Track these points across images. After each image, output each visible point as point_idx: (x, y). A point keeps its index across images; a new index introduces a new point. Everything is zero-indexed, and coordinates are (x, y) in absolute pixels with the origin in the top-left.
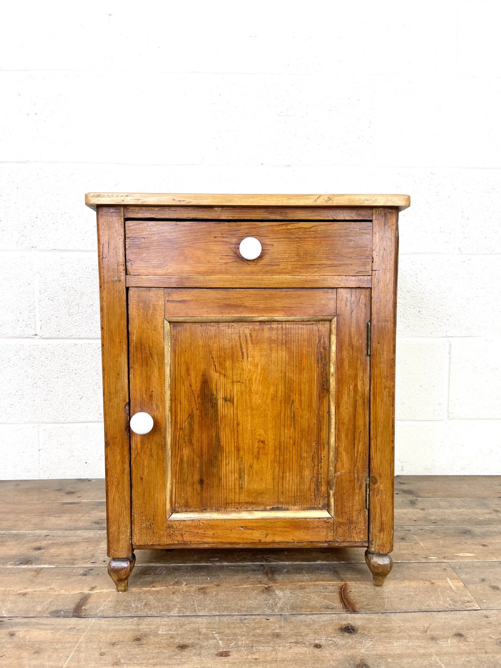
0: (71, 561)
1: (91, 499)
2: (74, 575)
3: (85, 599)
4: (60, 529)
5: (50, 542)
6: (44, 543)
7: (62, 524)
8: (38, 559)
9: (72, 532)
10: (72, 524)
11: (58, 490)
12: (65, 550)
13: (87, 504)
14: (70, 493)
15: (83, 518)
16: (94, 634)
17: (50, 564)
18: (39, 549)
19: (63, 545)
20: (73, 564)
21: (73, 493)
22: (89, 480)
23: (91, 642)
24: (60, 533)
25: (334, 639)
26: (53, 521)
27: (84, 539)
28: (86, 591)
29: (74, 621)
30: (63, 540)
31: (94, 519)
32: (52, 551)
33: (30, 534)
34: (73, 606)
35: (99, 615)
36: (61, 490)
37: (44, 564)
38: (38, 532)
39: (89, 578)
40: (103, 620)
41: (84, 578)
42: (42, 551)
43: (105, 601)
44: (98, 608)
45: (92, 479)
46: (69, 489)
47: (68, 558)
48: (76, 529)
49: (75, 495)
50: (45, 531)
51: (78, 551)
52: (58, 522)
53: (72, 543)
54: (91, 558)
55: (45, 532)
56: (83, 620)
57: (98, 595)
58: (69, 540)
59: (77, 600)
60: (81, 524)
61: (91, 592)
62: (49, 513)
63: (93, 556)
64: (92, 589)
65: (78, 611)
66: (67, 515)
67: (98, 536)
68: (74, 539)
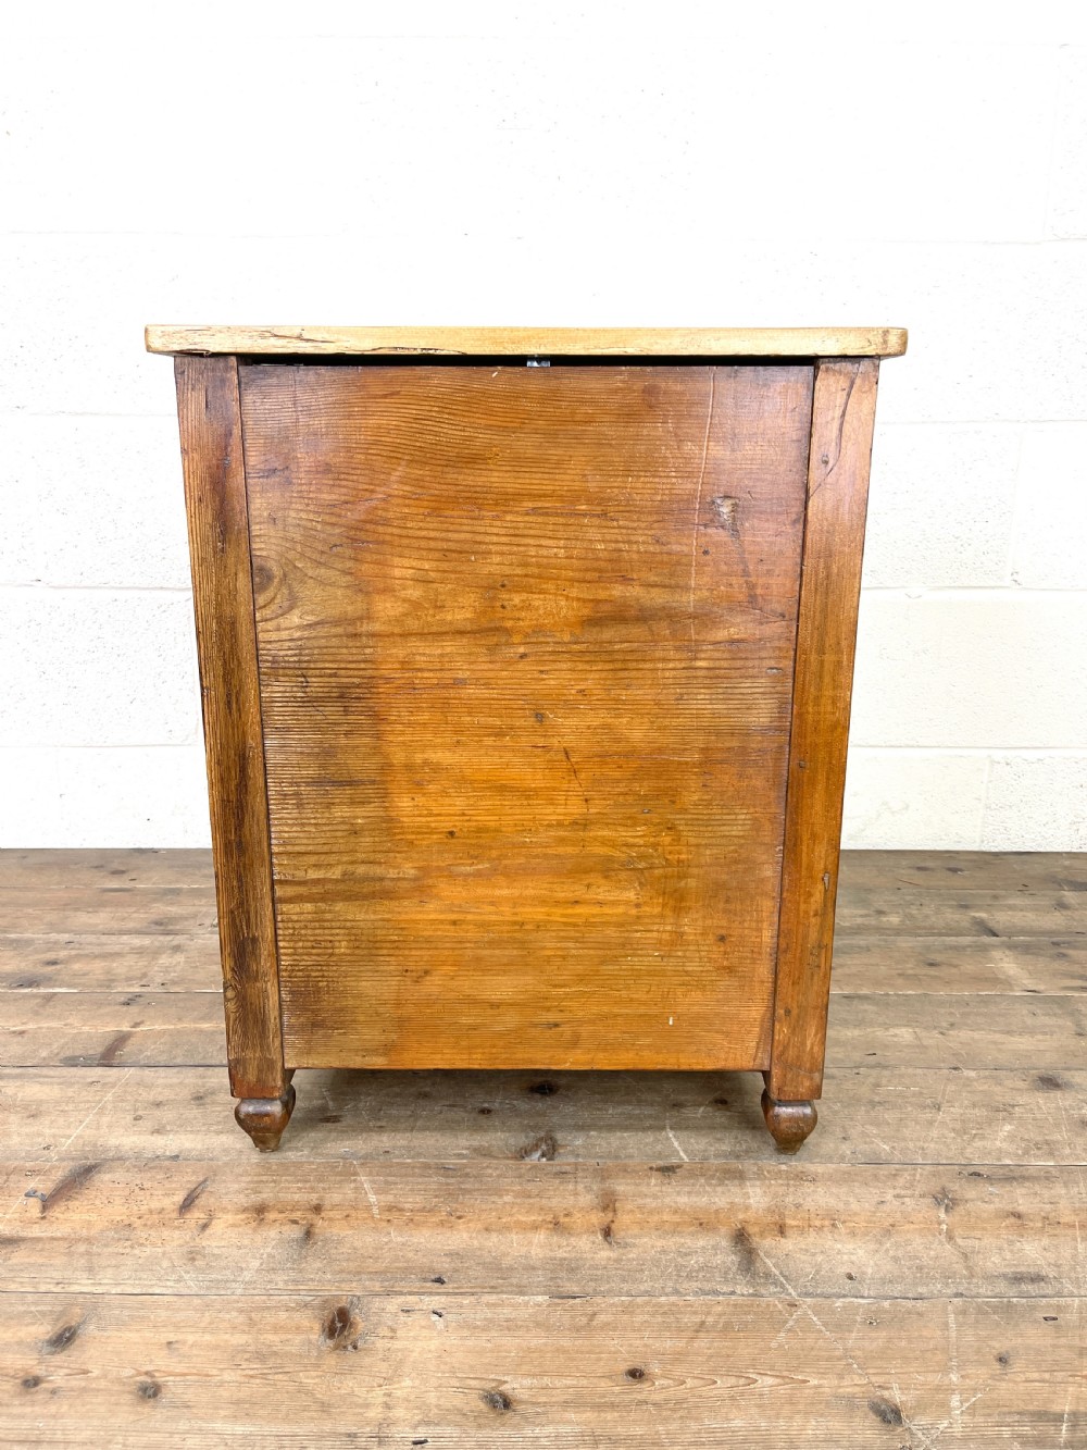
0: (107, 983)
1: (154, 884)
2: (109, 1004)
3: (122, 1039)
4: (93, 933)
5: (73, 952)
6: (63, 954)
7: (97, 925)
8: (50, 979)
9: (113, 938)
10: (115, 925)
11: (96, 867)
12: (98, 967)
13: (145, 892)
14: (117, 873)
15: (135, 915)
16: (130, 1090)
17: (69, 986)
18: (54, 963)
19: (96, 957)
20: (108, 987)
21: (123, 872)
22: (155, 851)
23: (122, 1101)
24: (91, 938)
25: (515, 1102)
26: (82, 918)
27: (132, 949)
28: (126, 1028)
29: (99, 1071)
30: (97, 950)
31: (154, 917)
32: (76, 966)
33: (38, 939)
34: (100, 1050)
35: (142, 1063)
36: (102, 866)
37: (60, 987)
38: (54, 936)
39: (134, 1009)
40: (147, 1071)
41: (125, 1008)
42: (58, 967)
43: (155, 1043)
44: (141, 1051)
45: (160, 850)
46: (116, 866)
47: (102, 977)
48: (122, 933)
49: (125, 876)
50: (67, 935)
51: (120, 967)
52: (91, 921)
53: (111, 955)
54: (141, 979)
55: (66, 937)
56: (115, 1070)
57: (146, 1035)
58: (108, 949)
59: (108, 1042)
60: (131, 925)
61: (134, 1029)
62: (76, 905)
63: (145, 975)
64: (136, 1025)
65: (109, 1056)
66: (108, 909)
67: (157, 944)
68: (117, 948)
